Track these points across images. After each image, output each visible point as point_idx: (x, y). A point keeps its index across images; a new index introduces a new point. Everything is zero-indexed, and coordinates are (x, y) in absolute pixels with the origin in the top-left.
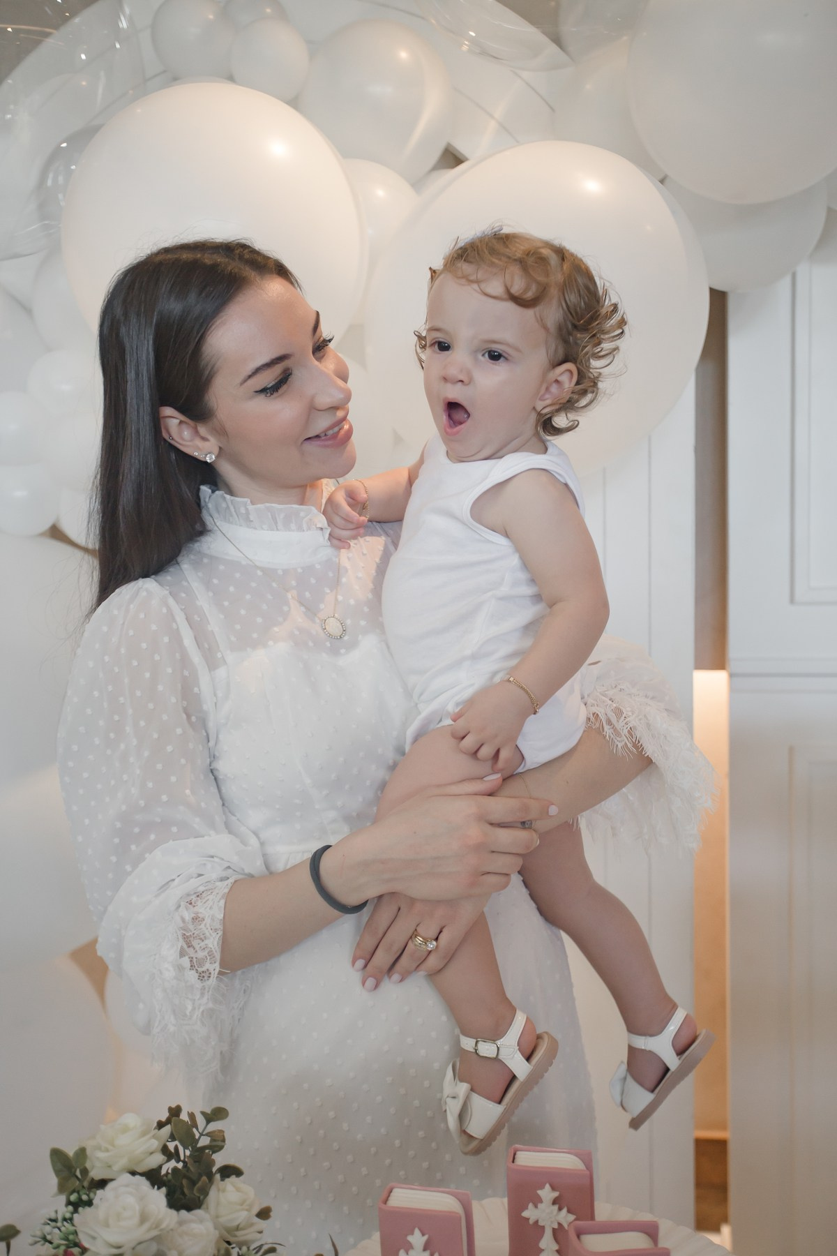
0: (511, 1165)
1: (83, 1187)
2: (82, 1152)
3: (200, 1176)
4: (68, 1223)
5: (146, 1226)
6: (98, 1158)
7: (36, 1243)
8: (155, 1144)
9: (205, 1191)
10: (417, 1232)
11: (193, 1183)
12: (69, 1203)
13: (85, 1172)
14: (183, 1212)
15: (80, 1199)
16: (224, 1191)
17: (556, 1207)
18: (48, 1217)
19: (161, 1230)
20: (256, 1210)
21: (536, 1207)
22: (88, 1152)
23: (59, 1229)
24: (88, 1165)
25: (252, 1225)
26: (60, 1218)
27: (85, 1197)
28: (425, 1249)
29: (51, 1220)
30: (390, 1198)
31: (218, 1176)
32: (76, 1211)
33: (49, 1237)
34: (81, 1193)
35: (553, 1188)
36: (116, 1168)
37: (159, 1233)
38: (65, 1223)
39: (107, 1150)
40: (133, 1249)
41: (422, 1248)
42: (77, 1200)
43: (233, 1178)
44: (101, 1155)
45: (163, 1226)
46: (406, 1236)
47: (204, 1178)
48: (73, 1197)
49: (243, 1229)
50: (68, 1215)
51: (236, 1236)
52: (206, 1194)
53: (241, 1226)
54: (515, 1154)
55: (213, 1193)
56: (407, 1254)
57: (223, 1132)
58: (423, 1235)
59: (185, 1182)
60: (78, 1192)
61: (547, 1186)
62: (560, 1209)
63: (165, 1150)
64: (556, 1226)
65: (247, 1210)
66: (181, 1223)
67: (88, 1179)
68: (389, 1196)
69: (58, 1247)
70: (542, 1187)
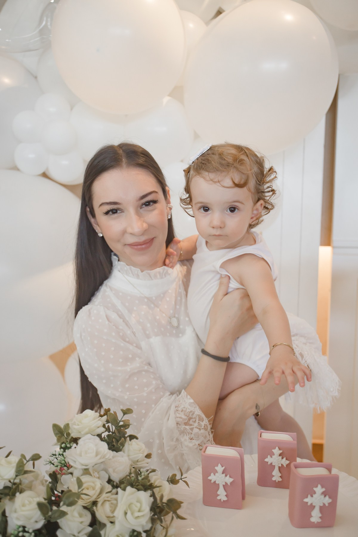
0: (260, 438)
1: (67, 441)
2: (67, 426)
3: (120, 438)
4: (61, 456)
5: (99, 457)
6: (75, 428)
7: (47, 464)
8: (100, 423)
9: (123, 445)
10: (219, 465)
11: (118, 441)
12: (61, 448)
13: (69, 434)
14: (115, 452)
15: (66, 446)
16: (131, 445)
17: (281, 457)
18: (52, 453)
19: (106, 459)
20: (145, 454)
21: (271, 457)
22: (70, 425)
23: (57, 458)
24: (70, 431)
25: (144, 460)
26: (57, 454)
27: (68, 445)
28: (223, 473)
29: (53, 455)
30: (206, 451)
31: (128, 438)
32: (64, 451)
33: (53, 462)
34: (66, 444)
35: (280, 449)
36: (82, 433)
37: (105, 460)
38: (60, 456)
39: (78, 425)
40: (93, 467)
41: (222, 473)
42: (65, 447)
43: (135, 440)
44: (76, 427)
45: (107, 457)
46: (215, 467)
47: (123, 439)
48: (63, 445)
49: (140, 462)
50: (61, 453)
51: (137, 465)
52: (123, 446)
53: (139, 460)
54: (261, 434)
55: (126, 445)
56: (215, 475)
57: (129, 420)
58: (222, 467)
59: (114, 440)
60: (65, 444)
61: (277, 448)
62: (282, 458)
63: (104, 426)
64: (280, 466)
65: (142, 453)
66: (113, 457)
67: (70, 438)
68: (206, 450)
69: (57, 466)
70: (275, 448)
